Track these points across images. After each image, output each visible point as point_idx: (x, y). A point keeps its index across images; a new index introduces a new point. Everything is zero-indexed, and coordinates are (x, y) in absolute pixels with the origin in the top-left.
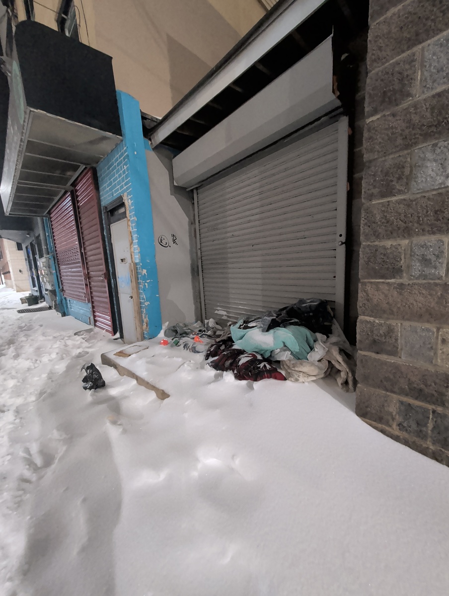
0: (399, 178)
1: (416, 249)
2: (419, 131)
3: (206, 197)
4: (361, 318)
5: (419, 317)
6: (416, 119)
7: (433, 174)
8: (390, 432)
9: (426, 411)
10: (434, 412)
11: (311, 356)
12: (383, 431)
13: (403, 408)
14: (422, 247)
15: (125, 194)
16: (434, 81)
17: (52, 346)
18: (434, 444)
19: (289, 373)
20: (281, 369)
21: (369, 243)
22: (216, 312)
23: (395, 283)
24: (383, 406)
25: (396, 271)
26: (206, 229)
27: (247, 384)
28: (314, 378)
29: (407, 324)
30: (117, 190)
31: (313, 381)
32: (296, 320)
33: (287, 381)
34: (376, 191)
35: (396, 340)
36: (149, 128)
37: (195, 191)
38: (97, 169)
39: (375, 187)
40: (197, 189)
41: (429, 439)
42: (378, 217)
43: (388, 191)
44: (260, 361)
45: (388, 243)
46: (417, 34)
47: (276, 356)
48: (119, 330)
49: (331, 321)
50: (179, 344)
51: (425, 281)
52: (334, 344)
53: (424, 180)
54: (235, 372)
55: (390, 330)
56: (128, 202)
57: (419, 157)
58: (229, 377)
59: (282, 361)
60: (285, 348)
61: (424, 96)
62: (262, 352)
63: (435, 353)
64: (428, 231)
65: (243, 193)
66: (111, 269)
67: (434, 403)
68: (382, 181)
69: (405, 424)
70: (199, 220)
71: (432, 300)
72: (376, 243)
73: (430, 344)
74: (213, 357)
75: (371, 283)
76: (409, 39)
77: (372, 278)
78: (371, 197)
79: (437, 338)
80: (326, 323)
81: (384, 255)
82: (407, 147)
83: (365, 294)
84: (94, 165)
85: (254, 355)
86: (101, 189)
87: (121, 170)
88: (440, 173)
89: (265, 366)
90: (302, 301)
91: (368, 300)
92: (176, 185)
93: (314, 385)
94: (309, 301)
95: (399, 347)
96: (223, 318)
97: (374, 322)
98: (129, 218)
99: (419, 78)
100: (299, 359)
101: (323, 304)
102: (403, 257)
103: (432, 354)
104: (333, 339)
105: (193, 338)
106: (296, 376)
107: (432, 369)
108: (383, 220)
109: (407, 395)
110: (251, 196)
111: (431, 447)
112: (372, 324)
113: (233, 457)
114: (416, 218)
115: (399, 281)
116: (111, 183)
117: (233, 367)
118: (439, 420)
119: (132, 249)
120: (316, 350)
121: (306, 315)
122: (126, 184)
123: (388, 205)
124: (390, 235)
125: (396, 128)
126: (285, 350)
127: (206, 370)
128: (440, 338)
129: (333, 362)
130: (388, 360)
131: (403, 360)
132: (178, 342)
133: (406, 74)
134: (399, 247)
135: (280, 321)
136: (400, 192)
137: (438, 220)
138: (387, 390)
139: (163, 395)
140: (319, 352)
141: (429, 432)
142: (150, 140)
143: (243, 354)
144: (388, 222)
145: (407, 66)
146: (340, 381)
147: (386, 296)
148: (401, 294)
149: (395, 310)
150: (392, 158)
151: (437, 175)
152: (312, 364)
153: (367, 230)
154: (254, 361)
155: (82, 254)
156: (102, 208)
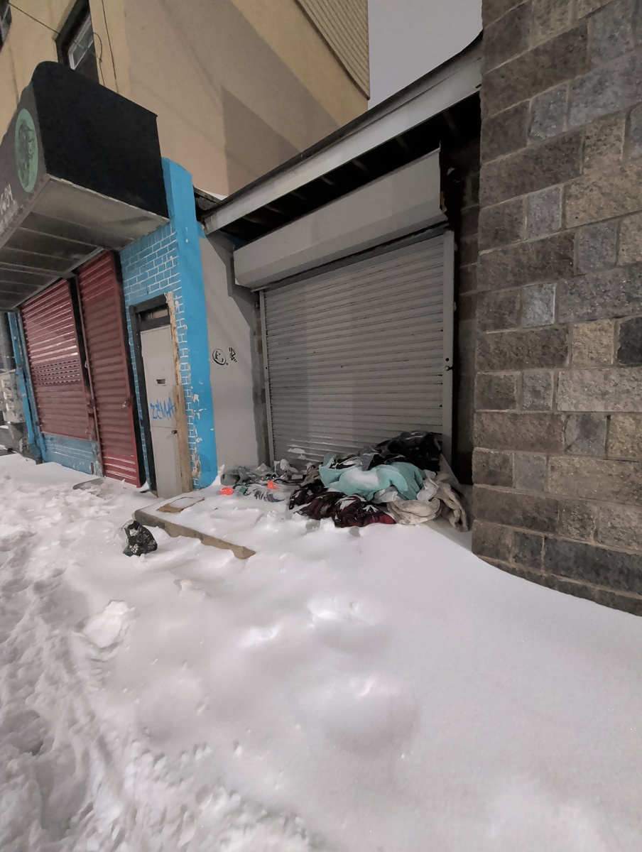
0: (511, 313)
1: (526, 381)
2: (526, 271)
3: (276, 302)
4: (477, 449)
5: (532, 446)
6: (524, 260)
7: (539, 311)
8: (507, 567)
9: (539, 538)
10: (546, 538)
11: (421, 496)
12: (499, 566)
13: (518, 538)
14: (532, 379)
15: (170, 293)
16: (539, 229)
17: (44, 505)
18: (546, 570)
19: (399, 515)
20: (389, 511)
21: (484, 373)
22: (290, 450)
23: (508, 413)
24: (500, 539)
25: (511, 402)
26: (277, 343)
27: (350, 532)
28: (426, 520)
29: (520, 453)
30: (157, 286)
31: (424, 523)
32: (402, 456)
33: (397, 525)
34: (490, 322)
35: (511, 470)
36: (205, 209)
37: (261, 294)
38: (121, 253)
39: (488, 318)
40: (264, 291)
41: (543, 567)
42: (492, 347)
43: (501, 324)
44: (366, 504)
45: (502, 374)
46: (523, 184)
47: (381, 498)
48: (148, 479)
49: (438, 457)
50: (248, 492)
51: (535, 412)
52: (444, 481)
53: (532, 316)
54: (336, 518)
55: (506, 461)
56: (173, 303)
57: (528, 294)
58: (328, 525)
59: (389, 503)
60: (391, 488)
61: (529, 241)
62: (364, 495)
63: (546, 481)
64: (537, 364)
65: (329, 302)
66: (137, 393)
67: (546, 530)
68: (496, 312)
69: (521, 556)
70: (267, 331)
71: (541, 430)
72: (490, 373)
73: (541, 472)
74: (299, 505)
75: (486, 413)
76: (517, 187)
77: (487, 408)
78: (485, 327)
79: (547, 466)
80: (434, 459)
81: (498, 385)
82: (517, 283)
83: (480, 424)
84: (117, 249)
85: (355, 498)
86: (126, 281)
87: (165, 260)
88: (546, 312)
89: (371, 509)
90: (405, 434)
91: (483, 431)
92: (238, 284)
93: (425, 527)
94: (413, 434)
95: (514, 477)
96: (299, 458)
97: (490, 453)
98: (174, 325)
99: (526, 222)
100: (408, 499)
101: (430, 437)
102: (515, 388)
103: (543, 482)
104: (443, 476)
105: (266, 485)
106: (407, 518)
107: (544, 497)
108: (497, 351)
109: (522, 525)
110: (340, 306)
111: (544, 575)
112: (488, 454)
113: (351, 605)
114: (526, 352)
115: (514, 411)
116: (145, 276)
117: (333, 513)
118: (551, 546)
119: (179, 367)
120: (426, 488)
121: (411, 449)
122: (172, 280)
123: (502, 336)
124: (503, 366)
125: (507, 265)
126: (391, 491)
127: (294, 520)
128: (550, 466)
129: (445, 501)
130: (504, 492)
131: (517, 490)
132: (246, 490)
133: (515, 217)
134: (512, 379)
135: (384, 457)
136: (511, 325)
137: (544, 354)
138: (503, 523)
139: (245, 553)
140: (430, 490)
141: (542, 559)
142: (204, 224)
143: (342, 497)
144: (501, 353)
145: (515, 211)
146: (453, 521)
147: (501, 426)
148: (513, 423)
149: (509, 440)
150: (504, 292)
151: (543, 313)
152: (424, 504)
153: (481, 359)
154: (357, 505)
155: (85, 370)
156: (127, 307)
